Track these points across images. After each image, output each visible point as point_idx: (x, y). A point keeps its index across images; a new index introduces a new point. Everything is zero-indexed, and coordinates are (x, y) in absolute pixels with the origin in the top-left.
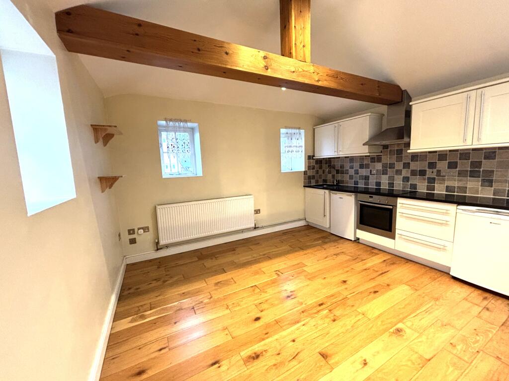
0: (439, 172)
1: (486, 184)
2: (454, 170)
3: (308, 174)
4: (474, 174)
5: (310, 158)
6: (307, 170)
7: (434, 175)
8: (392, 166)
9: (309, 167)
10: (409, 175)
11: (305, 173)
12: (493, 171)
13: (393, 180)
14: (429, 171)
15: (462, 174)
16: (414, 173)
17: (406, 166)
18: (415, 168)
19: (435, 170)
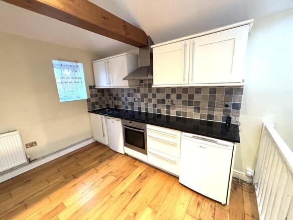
0: (172, 101)
1: (197, 110)
2: (180, 100)
3: (92, 101)
4: (190, 103)
5: (91, 87)
6: (90, 98)
7: (169, 104)
8: (146, 96)
9: (92, 96)
10: (156, 103)
11: (88, 100)
12: (200, 102)
13: (148, 106)
14: (167, 100)
15: (184, 103)
16: (158, 101)
17: (154, 96)
18: (159, 98)
19: (170, 100)
